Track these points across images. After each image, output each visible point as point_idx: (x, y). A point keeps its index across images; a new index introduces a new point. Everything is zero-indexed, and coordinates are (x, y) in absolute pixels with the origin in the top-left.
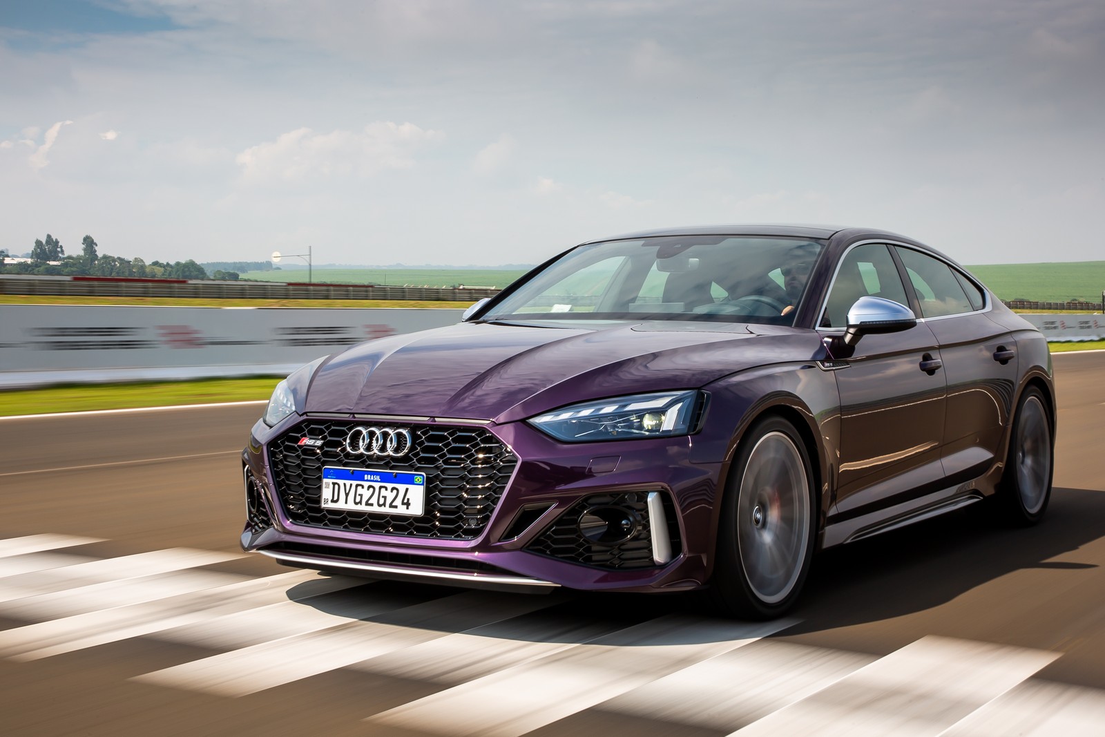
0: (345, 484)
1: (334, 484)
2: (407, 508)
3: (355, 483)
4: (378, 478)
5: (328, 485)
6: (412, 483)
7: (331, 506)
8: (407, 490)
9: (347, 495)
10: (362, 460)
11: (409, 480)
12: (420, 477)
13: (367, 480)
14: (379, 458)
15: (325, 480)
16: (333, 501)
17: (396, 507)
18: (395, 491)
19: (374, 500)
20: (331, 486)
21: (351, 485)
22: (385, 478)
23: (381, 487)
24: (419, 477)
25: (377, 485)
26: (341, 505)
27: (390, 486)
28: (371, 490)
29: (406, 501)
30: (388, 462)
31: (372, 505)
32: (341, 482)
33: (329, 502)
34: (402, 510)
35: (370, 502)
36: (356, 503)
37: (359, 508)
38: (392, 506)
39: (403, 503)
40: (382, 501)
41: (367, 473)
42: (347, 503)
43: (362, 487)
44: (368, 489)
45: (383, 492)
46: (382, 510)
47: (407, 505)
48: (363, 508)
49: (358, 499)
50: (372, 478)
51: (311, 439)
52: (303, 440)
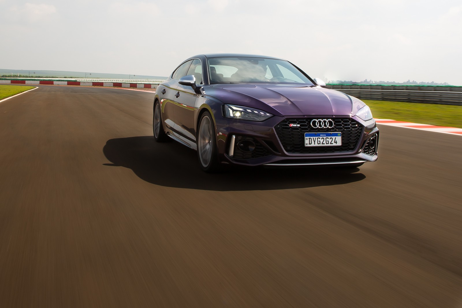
0: (313, 138)
2: (336, 144)
3: (317, 137)
4: (325, 135)
5: (307, 139)
6: (337, 136)
7: (309, 145)
8: (336, 138)
9: (315, 141)
10: (319, 130)
12: (339, 133)
13: (321, 136)
14: (324, 129)
15: (306, 137)
17: (332, 144)
18: (331, 139)
19: (325, 142)
22: (327, 135)
25: (325, 138)
26: (313, 145)
27: (329, 137)
28: (323, 139)
29: (335, 141)
30: (328, 130)
31: (324, 144)
33: (308, 144)
34: (334, 144)
35: (323, 143)
36: (318, 144)
37: (319, 145)
38: (331, 143)
39: (335, 142)
40: (327, 142)
41: (321, 134)
42: (315, 144)
43: (320, 138)
44: (322, 139)
45: (327, 139)
46: (328, 145)
47: (336, 142)
48: (321, 145)
49: (319, 142)
50: (323, 135)
51: (294, 124)
52: (291, 125)
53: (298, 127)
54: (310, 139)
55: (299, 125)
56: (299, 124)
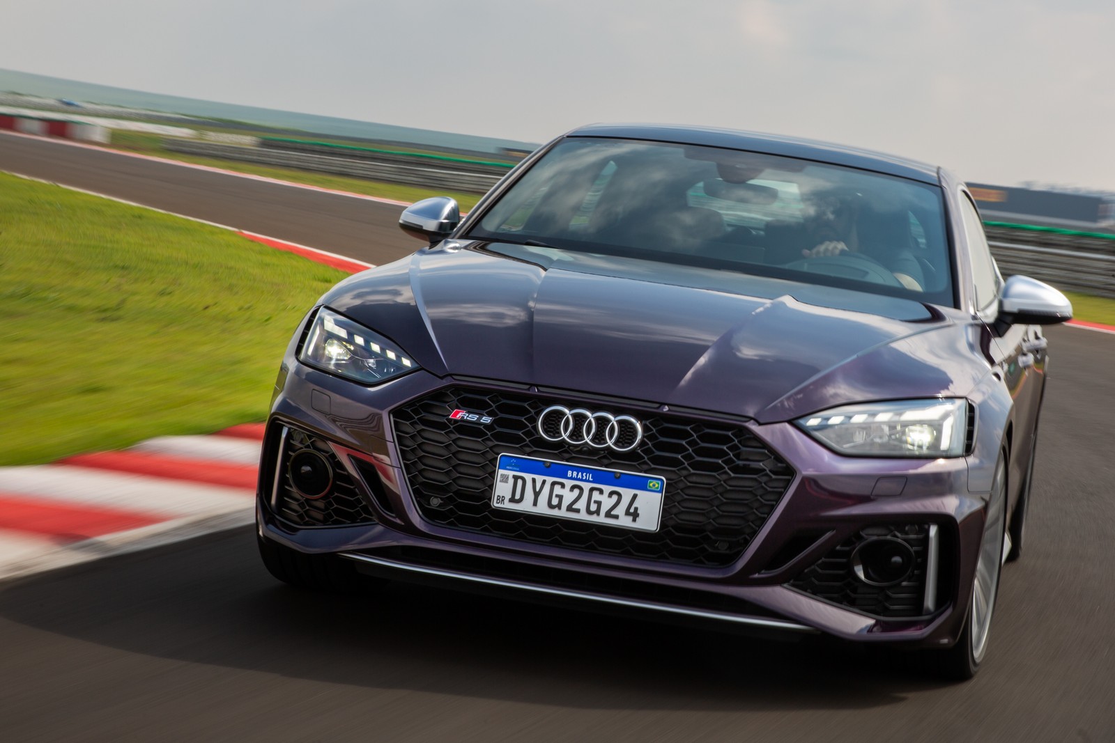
0: (534, 480)
1: (516, 478)
2: (634, 520)
3: (550, 480)
4: (590, 477)
5: (505, 479)
6: (644, 487)
7: (508, 506)
8: (635, 496)
9: (537, 494)
10: (561, 449)
11: (642, 485)
12: (658, 481)
13: (572, 478)
14: (593, 452)
15: (501, 472)
16: (512, 500)
17: (616, 517)
18: (615, 498)
19: (581, 505)
20: (511, 481)
21: (544, 482)
22: (599, 478)
23: (592, 490)
24: (654, 482)
25: (586, 486)
26: (526, 506)
27: (607, 489)
28: (577, 492)
29: (632, 510)
30: (609, 457)
31: (578, 511)
32: (528, 477)
33: (506, 501)
34: (625, 522)
35: (574, 507)
36: (551, 506)
37: (555, 513)
38: (608, 515)
39: (628, 513)
40: (593, 507)
41: (573, 468)
42: (535, 504)
43: (563, 486)
44: (573, 488)
45: (596, 496)
46: (594, 519)
47: (635, 515)
48: (562, 513)
49: (555, 501)
50: (580, 476)
51: (469, 412)
52: (457, 413)
53: (486, 426)
54: (520, 482)
55: (487, 420)
56: (489, 414)
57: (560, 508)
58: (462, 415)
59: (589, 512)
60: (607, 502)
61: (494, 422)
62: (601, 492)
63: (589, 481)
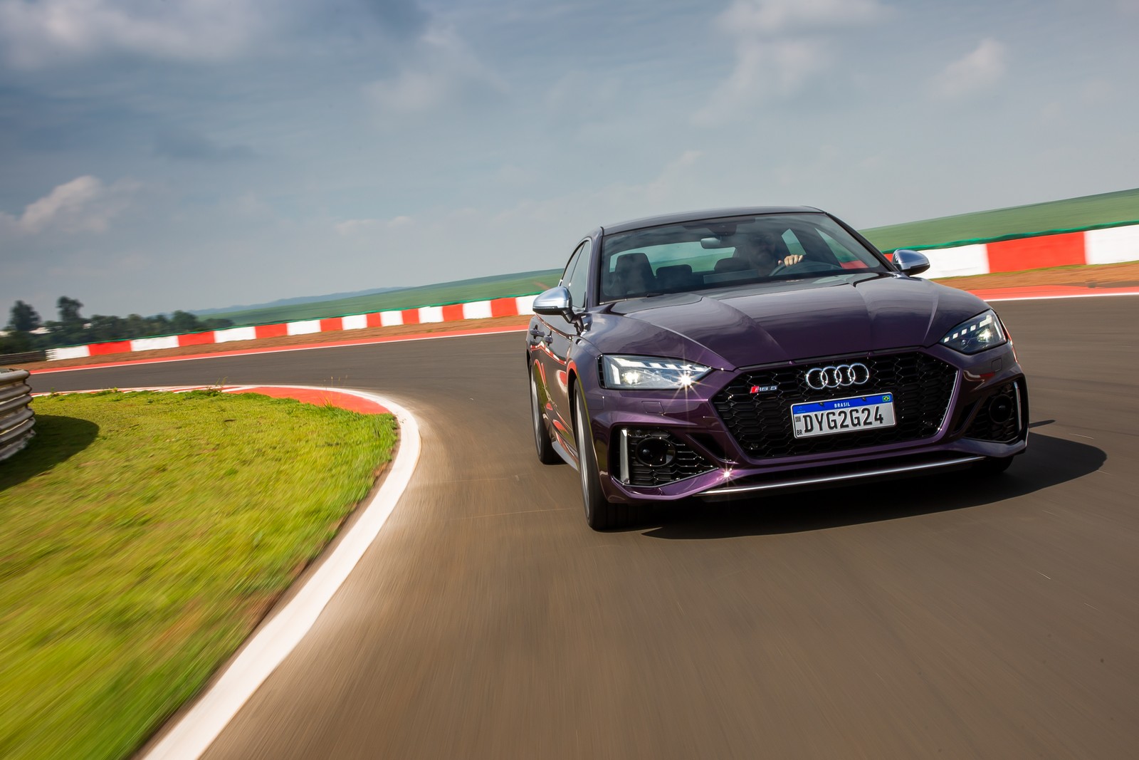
0: (816, 415)
1: (805, 417)
2: (881, 422)
3: (825, 412)
4: (848, 404)
5: (798, 419)
6: (881, 402)
7: (804, 435)
8: (877, 408)
9: (820, 423)
10: (826, 393)
11: (879, 400)
12: (887, 395)
13: (837, 408)
14: (846, 389)
15: (796, 415)
16: (807, 431)
17: (870, 423)
18: (866, 412)
19: (848, 422)
20: (803, 420)
21: (822, 415)
22: (853, 403)
23: (851, 412)
24: (886, 397)
25: (848, 410)
26: (816, 432)
27: (860, 408)
28: (843, 415)
29: (878, 417)
30: (853, 390)
31: (847, 426)
32: (812, 414)
33: (803, 432)
34: (876, 425)
35: (844, 424)
36: (831, 428)
37: (835, 431)
38: (865, 423)
39: (876, 419)
40: (856, 422)
41: (837, 402)
42: (821, 429)
43: (834, 414)
44: (840, 414)
45: (855, 415)
46: (858, 428)
47: (881, 419)
48: (839, 430)
49: (832, 424)
50: (842, 405)
51: (762, 387)
52: (754, 389)
53: (774, 391)
54: (808, 419)
55: (774, 388)
56: (775, 384)
57: (836, 428)
58: (758, 389)
59: (854, 425)
60: (863, 417)
61: (778, 388)
62: (857, 411)
63: (848, 407)
